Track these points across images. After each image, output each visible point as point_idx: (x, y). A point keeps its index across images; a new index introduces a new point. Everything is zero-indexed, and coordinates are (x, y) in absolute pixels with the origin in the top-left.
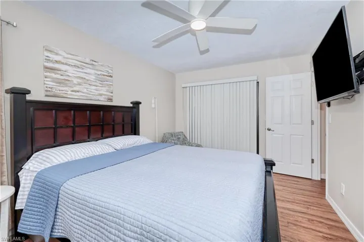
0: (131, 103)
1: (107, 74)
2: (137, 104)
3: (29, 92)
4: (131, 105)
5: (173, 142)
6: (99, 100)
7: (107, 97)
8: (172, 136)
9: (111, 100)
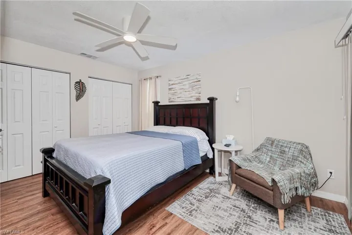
0: (208, 99)
1: (196, 81)
2: (212, 100)
3: (159, 102)
4: (208, 102)
5: (270, 154)
6: (191, 101)
7: (195, 97)
8: (272, 144)
9: (198, 99)
